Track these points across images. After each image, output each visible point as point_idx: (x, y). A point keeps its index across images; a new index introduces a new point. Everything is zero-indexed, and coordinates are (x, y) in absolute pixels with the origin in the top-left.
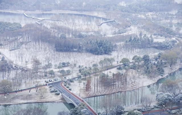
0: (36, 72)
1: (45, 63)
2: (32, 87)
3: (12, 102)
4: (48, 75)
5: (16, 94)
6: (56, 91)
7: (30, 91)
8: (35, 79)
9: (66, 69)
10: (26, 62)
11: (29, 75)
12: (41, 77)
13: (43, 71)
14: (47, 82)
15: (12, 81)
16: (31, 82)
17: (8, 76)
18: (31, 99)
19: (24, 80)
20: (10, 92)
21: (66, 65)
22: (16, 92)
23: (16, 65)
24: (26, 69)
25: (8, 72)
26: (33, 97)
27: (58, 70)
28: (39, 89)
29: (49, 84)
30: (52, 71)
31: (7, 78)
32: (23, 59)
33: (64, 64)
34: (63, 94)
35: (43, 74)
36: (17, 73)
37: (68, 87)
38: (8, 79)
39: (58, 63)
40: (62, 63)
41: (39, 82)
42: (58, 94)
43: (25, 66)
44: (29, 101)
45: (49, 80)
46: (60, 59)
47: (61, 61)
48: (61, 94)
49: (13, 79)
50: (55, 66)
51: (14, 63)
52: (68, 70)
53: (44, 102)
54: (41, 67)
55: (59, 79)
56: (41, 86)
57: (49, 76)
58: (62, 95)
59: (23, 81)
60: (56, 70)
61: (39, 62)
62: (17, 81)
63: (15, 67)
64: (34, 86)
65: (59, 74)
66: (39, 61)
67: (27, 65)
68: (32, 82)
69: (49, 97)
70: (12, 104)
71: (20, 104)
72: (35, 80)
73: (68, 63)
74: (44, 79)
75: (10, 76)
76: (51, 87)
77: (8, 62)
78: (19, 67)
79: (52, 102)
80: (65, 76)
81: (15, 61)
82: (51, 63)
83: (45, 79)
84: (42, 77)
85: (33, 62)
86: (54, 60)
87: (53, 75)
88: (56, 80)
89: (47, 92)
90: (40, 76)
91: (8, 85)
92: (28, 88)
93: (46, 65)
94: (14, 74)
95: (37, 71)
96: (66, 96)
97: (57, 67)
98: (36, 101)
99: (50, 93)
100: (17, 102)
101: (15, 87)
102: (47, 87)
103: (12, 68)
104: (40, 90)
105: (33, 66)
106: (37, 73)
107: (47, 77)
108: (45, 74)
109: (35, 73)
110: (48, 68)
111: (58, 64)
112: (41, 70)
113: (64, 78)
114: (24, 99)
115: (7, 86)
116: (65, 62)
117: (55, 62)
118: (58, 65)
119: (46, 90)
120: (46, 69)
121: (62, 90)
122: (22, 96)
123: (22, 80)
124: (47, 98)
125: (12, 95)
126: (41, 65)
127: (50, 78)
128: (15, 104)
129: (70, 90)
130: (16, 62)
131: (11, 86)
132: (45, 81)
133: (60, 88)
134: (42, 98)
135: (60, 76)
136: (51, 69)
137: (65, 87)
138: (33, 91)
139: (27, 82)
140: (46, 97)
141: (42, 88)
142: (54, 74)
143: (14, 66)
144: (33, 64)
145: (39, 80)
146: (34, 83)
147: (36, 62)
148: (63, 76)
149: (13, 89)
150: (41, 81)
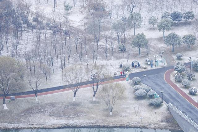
0: (95, 37)
1: (121, 13)
2: (83, 81)
3: (24, 123)
4: (128, 47)
5: (37, 100)
6: (152, 97)
7: (75, 93)
8: (91, 59)
9: (182, 32)
10: (67, 8)
11: (73, 45)
12: (107, 54)
13: (115, 35)
14: (127, 69)
15: (24, 61)
16: (78, 67)
17: (15, 46)
18: (78, 115)
19: (59, 60)
20: (19, 94)
21: (183, 20)
22: (36, 92)
23: (38, 15)
24: (64, 29)
25: (15, 36)
26: (85, 110)
27: (158, 34)
28: (101, 87)
29: (132, 76)
30: (142, 36)
31: (10, 53)
33: (176, 16)
34: (171, 105)
35: (116, 45)
36: (39, 37)
37: (186, 87)
38: (13, 55)
39: (160, 15)
40: (171, 13)
41: (101, 69)
42: (158, 106)
43: (63, 19)
44: (72, 122)
45: (133, 64)
46: (164, 3)
47: (168, 8)
48: (165, 106)
49: (28, 57)
50: (150, 22)
51: (33, 9)
52: (189, 36)
53: (114, 127)
54: (109, 23)
55: (162, 62)
56: (107, 79)
57: (132, 52)
58: (168, 109)
59: (58, 62)
60: (152, 35)
61: (104, 10)
62: (38, 62)
63: (34, 20)
64: (87, 77)
65: (162, 46)
66: (103, 6)
67: (70, 18)
68: (84, 67)
69: (129, 113)
70: (24, 128)
71: (45, 128)
72: (91, 62)
73: (188, 15)
74: (118, 58)
75: (20, 46)
76: (136, 83)
77: (14, 7)
78: (45, 22)
79: (139, 127)
80: (179, 54)
81: (34, 3)
82: (138, 15)
83: (122, 60)
84: (113, 53)
85: (87, 10)
86: (149, 3)
87: (143, 50)
88: (152, 65)
89: (125, 98)
90: (106, 50)
91: (14, 72)
92: (70, 83)
93: (124, 19)
94: (30, 43)
95: (97, 36)
96: (180, 113)
97: (156, 26)
98: (92, 122)
99: (133, 102)
100: (37, 121)
101: (34, 80)
102: (126, 83)
103: (26, 25)
104: (104, 89)
105: (85, 21)
106: (98, 41)
107: (126, 54)
108: (121, 44)
109: (90, 40)
110: (130, 26)
111: (158, 15)
112: (108, 33)
113: (175, 57)
114: (57, 115)
115: (11, 74)
116: (179, 10)
117: (150, 11)
118: (159, 21)
119: (122, 91)
120: (123, 30)
121: (169, 94)
122: (52, 105)
123: (55, 60)
124: (123, 114)
125: (23, 103)
126: (108, 19)
127: (135, 56)
128: (30, 128)
129: (193, 94)
130: (37, 8)
131: (22, 77)
132: (121, 66)
133: (162, 88)
134: (111, 113)
135: (162, 53)
136: (138, 31)
137: (179, 85)
138: (85, 93)
139: (69, 66)
140: (123, 111)
141: (111, 87)
142: (146, 45)
143: (30, 18)
144: (85, 15)
145: (104, 62)
146: (87, 70)
147: (96, 9)
148: (173, 51)
149: (29, 86)
150: (107, 65)
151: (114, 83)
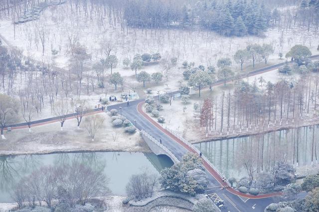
0: (78, 76)
1: (99, 56)
2: (68, 113)
3: (20, 150)
4: (106, 84)
5: (30, 131)
6: (127, 125)
7: (62, 124)
8: (75, 94)
9: (151, 71)
10: (54, 52)
11: (60, 84)
12: (88, 90)
13: (95, 75)
14: (105, 103)
15: (18, 98)
16: (64, 101)
17: (10, 85)
18: (65, 142)
19: (48, 96)
20: (14, 126)
21: (152, 60)
22: (29, 124)
23: (29, 59)
24: (52, 70)
25: (11, 77)
26: (71, 138)
27: (131, 73)
28: (84, 118)
29: (110, 108)
30: (118, 75)
31: (6, 92)
32: (45, 44)
33: (146, 58)
34: (143, 132)
35: (96, 83)
36: (30, 78)
37: (155, 116)
38: (9, 93)
39: (133, 57)
40: (141, 55)
41: (84, 103)
42: (132, 132)
43: (51, 62)
44: (60, 148)
45: (110, 98)
46: (135, 47)
47: (138, 51)
48: (138, 132)
49: (21, 94)
50: (124, 63)
51: (25, 54)
52: (157, 74)
53: (96, 151)
54: (90, 64)
55: (135, 96)
56: (88, 111)
57: (109, 88)
58: (141, 135)
59: (47, 98)
60: (126, 74)
61: (85, 53)
62: (30, 98)
63: (26, 64)
64: (72, 110)
65: (135, 82)
66: (84, 50)
67: (57, 61)
68: (69, 102)
69: (109, 139)
70: (19, 155)
71: (37, 154)
72: (75, 97)
73: (156, 57)
74: (98, 94)
75: (14, 86)
76: (113, 114)
77: (9, 53)
78: (35, 65)
79: (117, 151)
80: (149, 89)
81: (25, 49)
82: (114, 57)
84: (94, 89)
85: (71, 53)
86: (123, 47)
87: (119, 86)
88: (126, 98)
89: (105, 127)
90: (88, 87)
91: (10, 107)
92: (58, 115)
93: (102, 61)
94: (23, 82)
95: (80, 76)
96: (150, 138)
97: (129, 66)
98: (77, 148)
99: (111, 130)
100: (31, 148)
101: (27, 113)
102: (105, 115)
103: (19, 68)
104: (87, 120)
105: (70, 63)
106: (81, 79)
107: (104, 90)
108: (100, 82)
109: (74, 79)
110: (108, 67)
111: (131, 57)
112: (89, 73)
113: (146, 92)
114: (48, 142)
115: (7, 110)
116: (148, 52)
117: (124, 53)
118: (132, 61)
119: (102, 121)
120: (102, 70)
121: (141, 122)
122: (43, 134)
123: (45, 97)
124: (103, 140)
125: (19, 133)
126: (89, 61)
127: (112, 91)
128: (25, 154)
129: (161, 122)
130: (28, 53)
131: (16, 111)
132: (101, 100)
133: (135, 118)
134: (93, 140)
135: (135, 89)
136: (115, 71)
137: (149, 115)
138: (71, 123)
139: (56, 101)
140: (103, 138)
141: (93, 118)
142: (121, 82)
143: (23, 62)
144: (69, 58)
145: (86, 97)
146: (72, 104)
147: (79, 53)
148: (144, 87)
149: (23, 118)
150: (89, 100)
151: (95, 115)
